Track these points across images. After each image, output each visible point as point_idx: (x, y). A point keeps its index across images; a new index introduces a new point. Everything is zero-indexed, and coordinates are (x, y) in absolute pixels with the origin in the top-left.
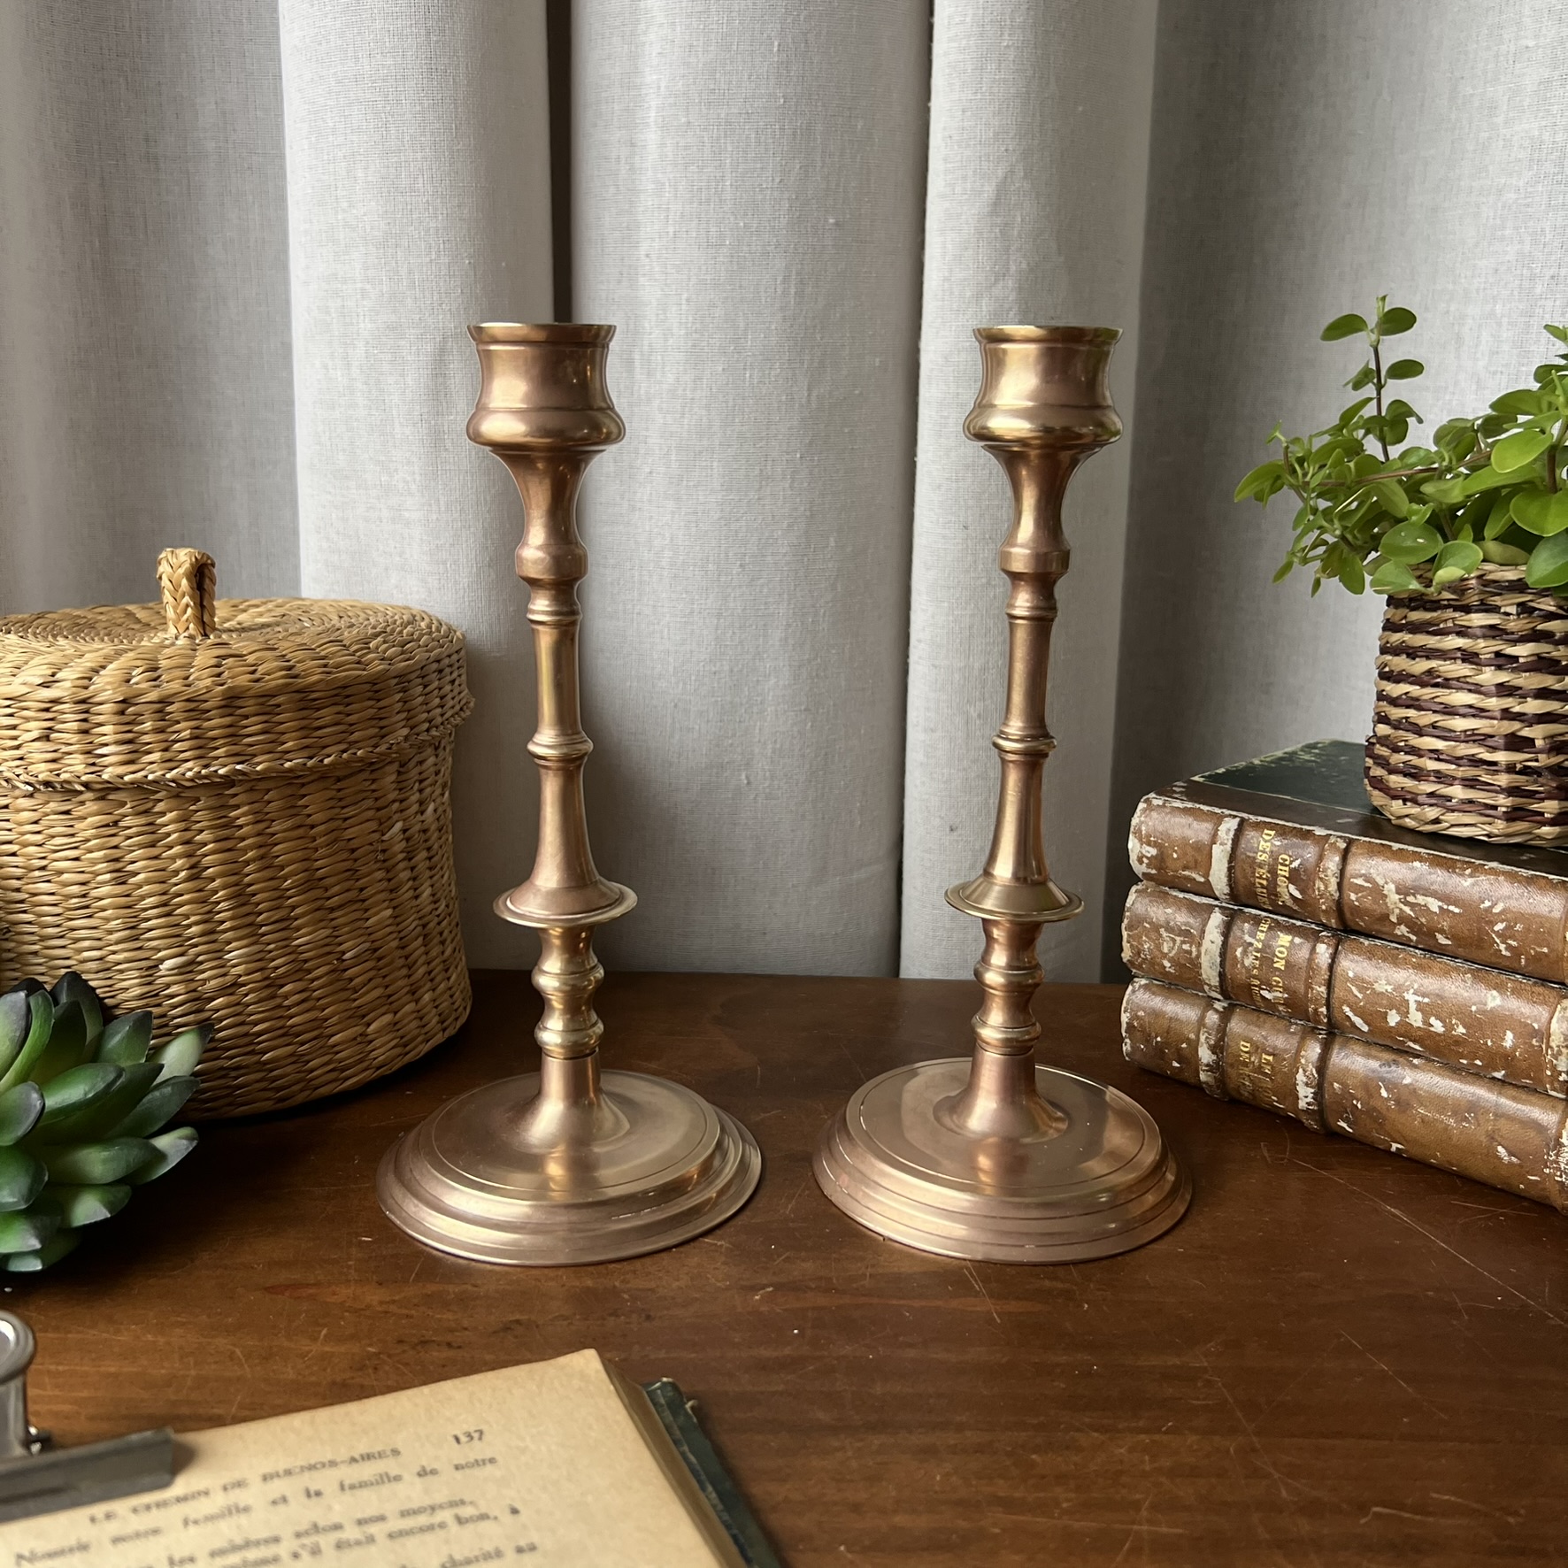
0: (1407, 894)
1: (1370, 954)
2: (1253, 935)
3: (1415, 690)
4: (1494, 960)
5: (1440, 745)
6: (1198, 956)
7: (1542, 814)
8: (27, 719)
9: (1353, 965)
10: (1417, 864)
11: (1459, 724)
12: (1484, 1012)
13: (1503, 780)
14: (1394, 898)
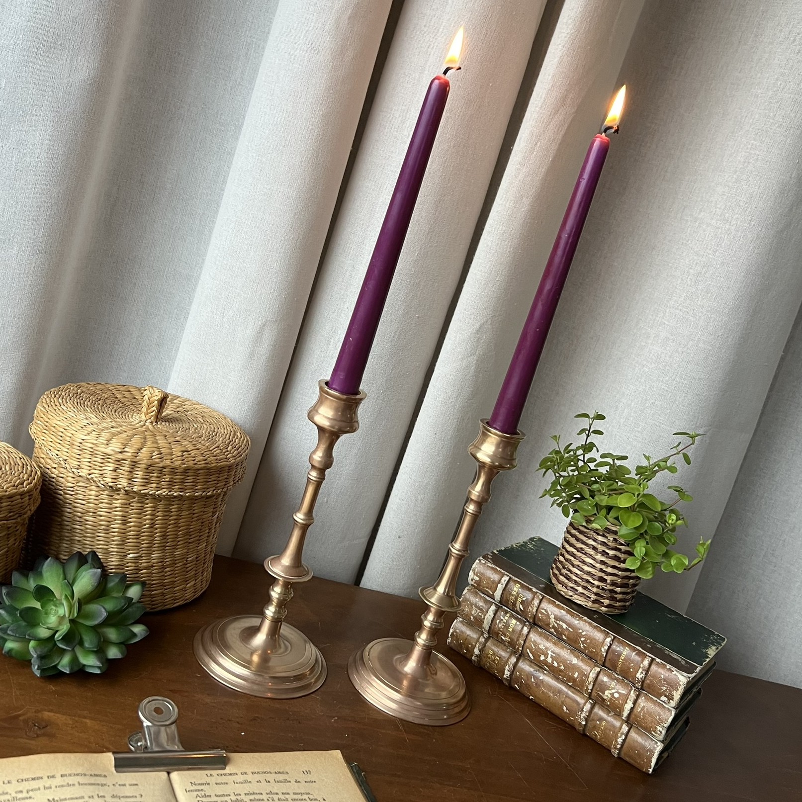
0: (557, 620)
1: (540, 634)
2: (504, 617)
3: (575, 551)
4: (578, 648)
5: (579, 572)
6: (484, 618)
7: (603, 603)
9: (533, 637)
10: (562, 611)
11: (586, 568)
12: (571, 664)
13: (595, 590)
14: (553, 620)
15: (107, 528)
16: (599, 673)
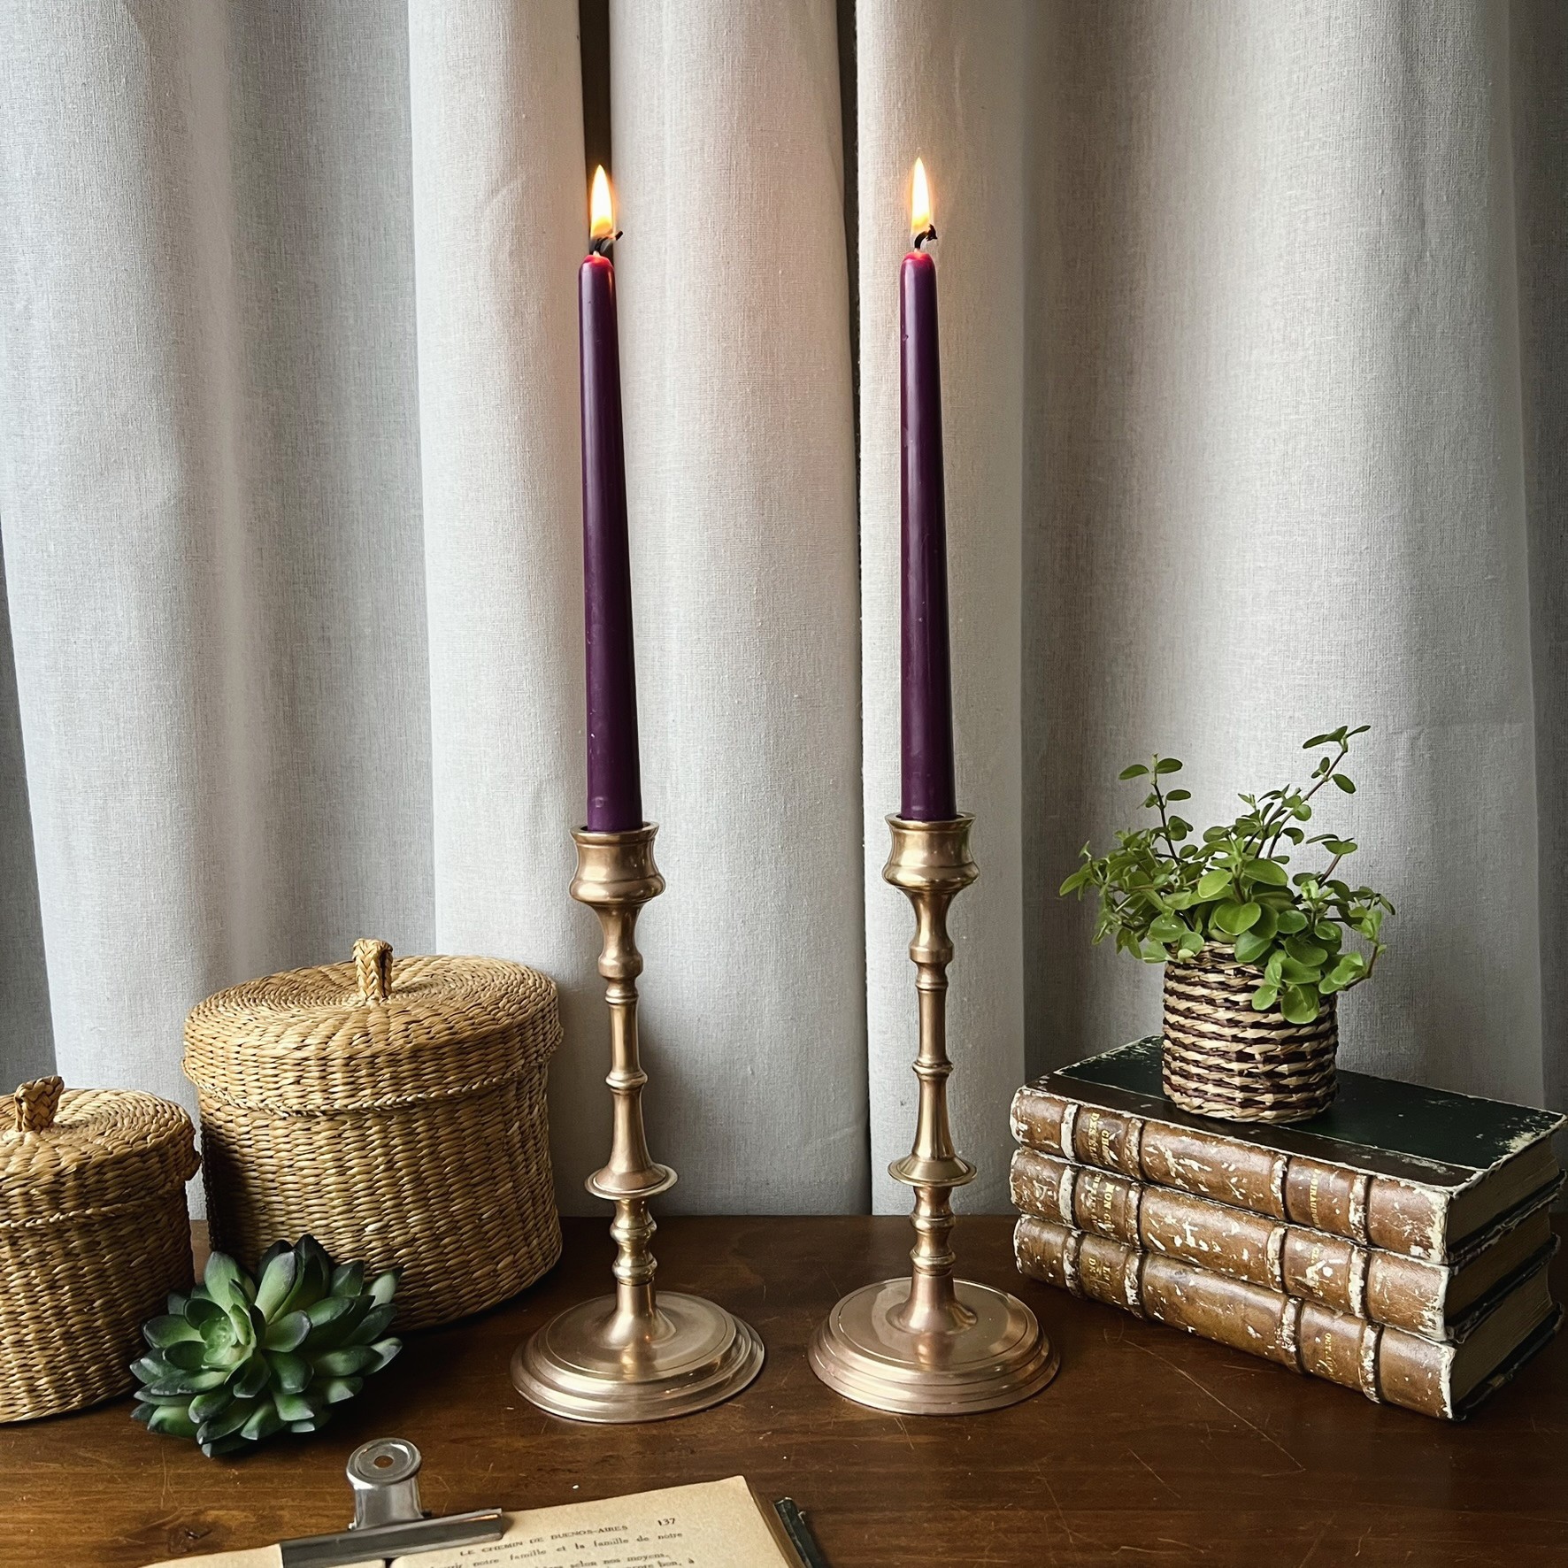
0: (1180, 1158)
1: (1163, 1197)
2: (1091, 1185)
3: (1181, 1020)
4: (1234, 1201)
5: (1199, 1057)
6: (1058, 1199)
7: (1264, 1103)
8: (286, 1071)
9: (1153, 1205)
10: (1184, 1138)
11: (1208, 1044)
12: (1231, 1237)
13: (1237, 1081)
14: (1171, 1161)
15: (318, 1188)
16: (1284, 1238)
